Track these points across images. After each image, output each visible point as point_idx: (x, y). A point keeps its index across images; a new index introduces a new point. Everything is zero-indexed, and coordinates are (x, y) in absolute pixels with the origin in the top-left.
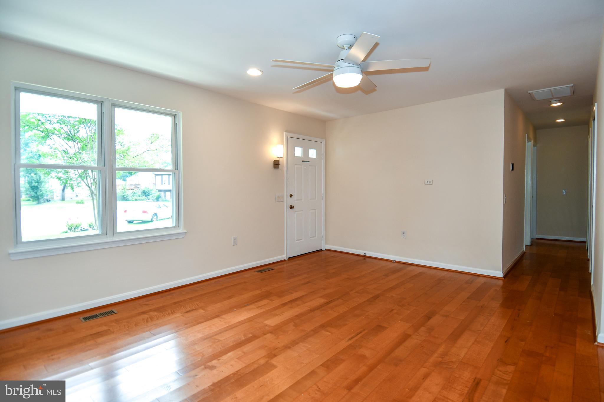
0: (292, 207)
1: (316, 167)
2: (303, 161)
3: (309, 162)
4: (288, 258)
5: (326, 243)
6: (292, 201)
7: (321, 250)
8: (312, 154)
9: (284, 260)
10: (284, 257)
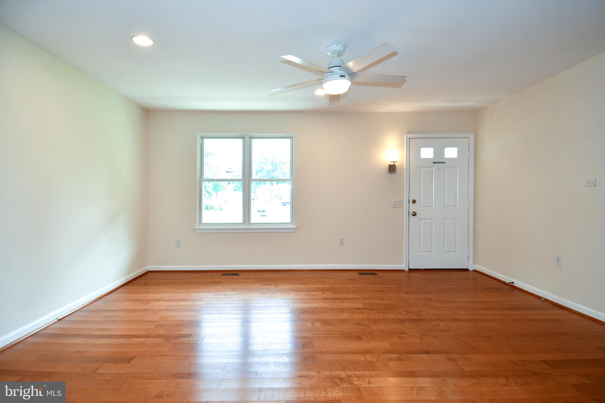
0: (414, 214)
1: (458, 168)
2: (434, 163)
3: (444, 163)
4: (409, 269)
5: (474, 262)
6: (413, 208)
7: (467, 270)
8: (451, 153)
9: (403, 271)
10: (404, 266)
